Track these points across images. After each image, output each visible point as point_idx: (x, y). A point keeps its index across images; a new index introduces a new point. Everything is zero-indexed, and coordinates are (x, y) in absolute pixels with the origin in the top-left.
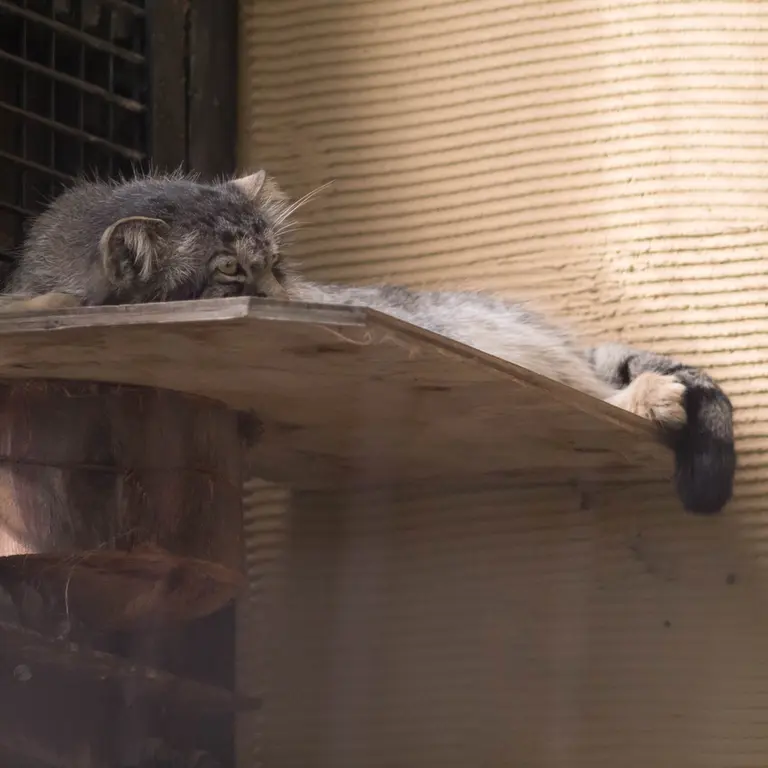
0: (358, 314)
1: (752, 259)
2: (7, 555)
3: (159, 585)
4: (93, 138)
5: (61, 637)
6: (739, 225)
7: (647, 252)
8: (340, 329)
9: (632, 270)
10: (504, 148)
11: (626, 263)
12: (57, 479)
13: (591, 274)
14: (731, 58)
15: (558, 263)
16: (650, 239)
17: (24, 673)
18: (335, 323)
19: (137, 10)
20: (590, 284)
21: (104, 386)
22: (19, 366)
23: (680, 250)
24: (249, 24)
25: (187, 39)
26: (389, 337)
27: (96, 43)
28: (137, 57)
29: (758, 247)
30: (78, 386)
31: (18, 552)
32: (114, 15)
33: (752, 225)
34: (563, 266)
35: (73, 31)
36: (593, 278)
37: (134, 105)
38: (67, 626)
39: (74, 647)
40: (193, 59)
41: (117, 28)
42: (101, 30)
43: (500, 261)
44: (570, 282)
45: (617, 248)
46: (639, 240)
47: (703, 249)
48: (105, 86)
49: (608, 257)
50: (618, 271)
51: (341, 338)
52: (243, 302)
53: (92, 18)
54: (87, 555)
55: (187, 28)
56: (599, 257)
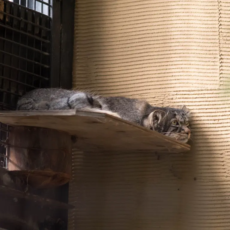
0: (103, 115)
1: (203, 98)
2: (12, 170)
3: (50, 178)
4: (37, 63)
5: (25, 192)
6: (200, 89)
7: (176, 94)
8: (98, 118)
9: (172, 99)
10: (141, 66)
11: (171, 97)
12: (26, 151)
13: (162, 99)
14: (199, 46)
15: (154, 96)
16: (177, 91)
17: (16, 200)
18: (97, 117)
19: (48, 29)
20: (161, 102)
21: (38, 128)
22: (17, 123)
23: (185, 94)
24: (76, 32)
25: (61, 36)
26: (111, 120)
27: (38, 38)
28: (48, 41)
29: (205, 95)
30: (32, 128)
31: (16, 170)
32: (43, 31)
33: (203, 89)
34: (155, 97)
35: (32, 36)
36: (162, 101)
37: (47, 54)
38: (27, 189)
39: (29, 194)
40: (62, 41)
41: (43, 34)
42: (39, 34)
43: (139, 95)
44: (156, 101)
45: (168, 93)
46: (174, 91)
47: (190, 94)
48: (40, 49)
49: (166, 95)
50: (169, 99)
51: (99, 120)
52: (74, 111)
53: (37, 32)
54: (33, 171)
55: (61, 34)
56: (164, 95)
